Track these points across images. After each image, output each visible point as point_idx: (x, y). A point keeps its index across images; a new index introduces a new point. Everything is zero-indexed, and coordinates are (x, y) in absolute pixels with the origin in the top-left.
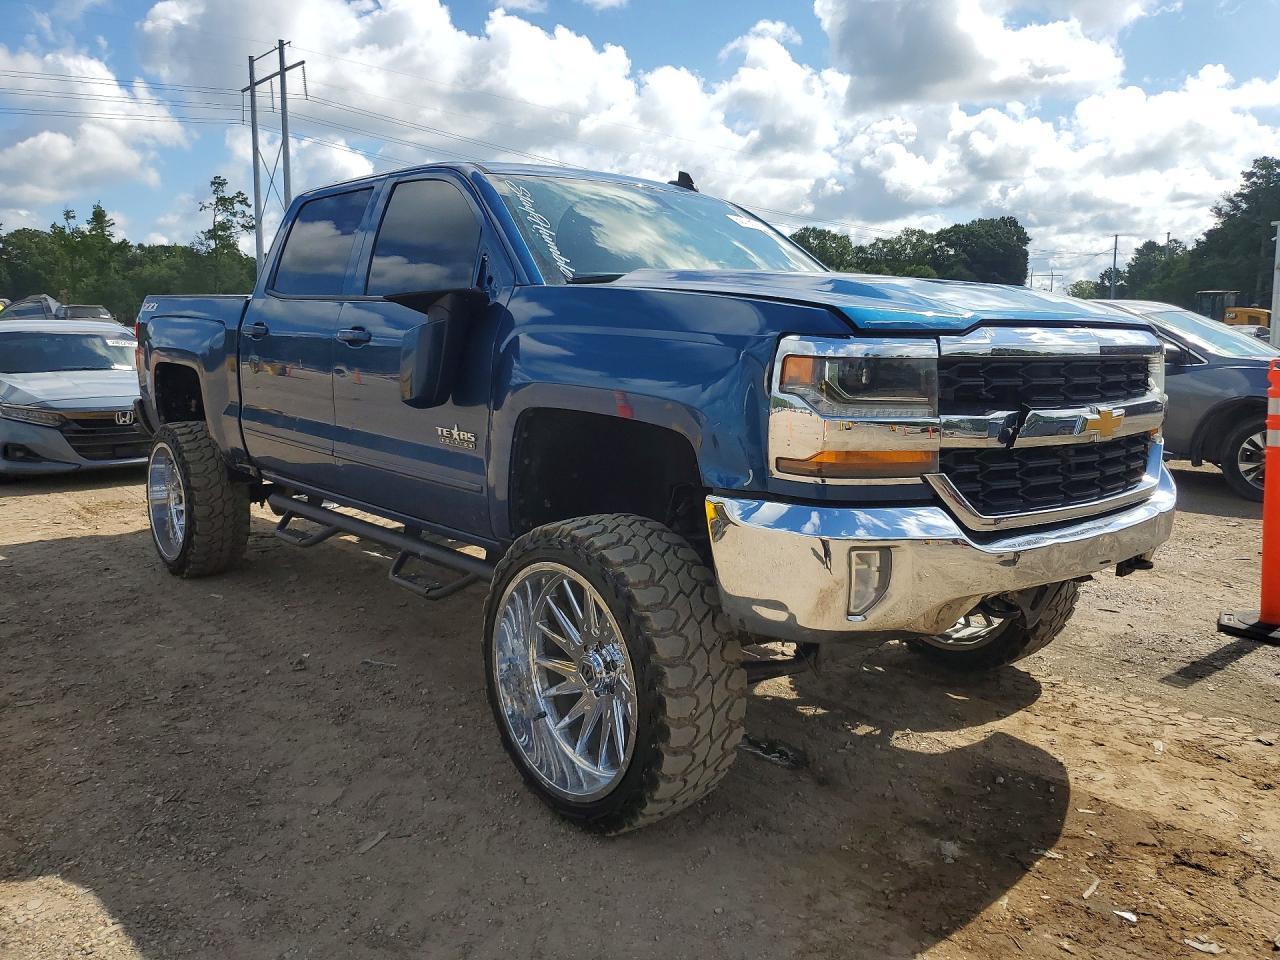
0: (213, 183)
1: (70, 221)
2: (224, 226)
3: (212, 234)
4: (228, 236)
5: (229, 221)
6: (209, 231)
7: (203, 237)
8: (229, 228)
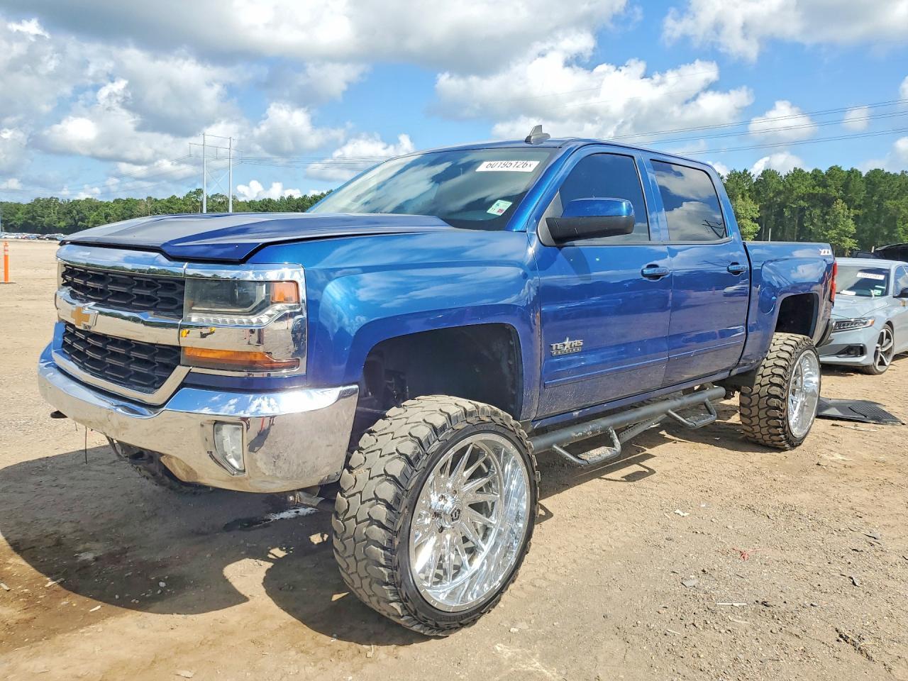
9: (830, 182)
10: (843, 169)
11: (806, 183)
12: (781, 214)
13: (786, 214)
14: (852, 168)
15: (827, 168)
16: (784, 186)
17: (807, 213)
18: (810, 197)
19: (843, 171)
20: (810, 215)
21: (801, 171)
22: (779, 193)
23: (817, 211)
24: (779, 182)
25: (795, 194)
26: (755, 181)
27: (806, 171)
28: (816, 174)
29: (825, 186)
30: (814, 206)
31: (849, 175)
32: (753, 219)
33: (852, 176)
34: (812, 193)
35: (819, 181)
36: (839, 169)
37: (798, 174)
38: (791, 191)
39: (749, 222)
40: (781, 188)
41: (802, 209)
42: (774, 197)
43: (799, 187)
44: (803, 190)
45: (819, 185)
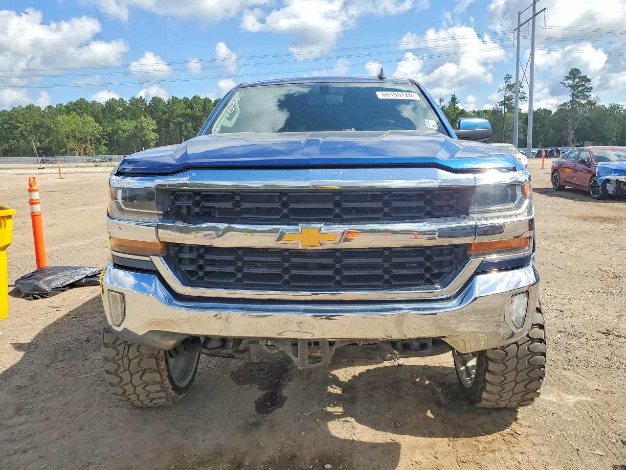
0: (505, 78)
1: (442, 103)
2: (509, 99)
3: (503, 103)
4: (511, 104)
5: (511, 96)
6: (502, 102)
7: (498, 104)
8: (511, 100)
9: (195, 106)
10: (201, 97)
11: (181, 106)
12: (167, 126)
13: (172, 126)
14: (206, 98)
15: (192, 97)
16: (168, 108)
17: (184, 126)
18: (185, 116)
19: (201, 99)
20: (186, 127)
21: (176, 98)
22: (164, 113)
23: (190, 125)
24: (164, 106)
25: (175, 114)
26: (148, 104)
27: (180, 98)
28: (185, 100)
29: (192, 108)
30: (187, 121)
31: (205, 102)
32: (153, 130)
33: (207, 102)
34: (185, 113)
35: (188, 105)
36: (199, 98)
37: (174, 100)
38: (172, 111)
39: (151, 132)
40: (166, 109)
41: (181, 123)
42: (162, 115)
43: (177, 109)
44: (179, 111)
45: (189, 108)
